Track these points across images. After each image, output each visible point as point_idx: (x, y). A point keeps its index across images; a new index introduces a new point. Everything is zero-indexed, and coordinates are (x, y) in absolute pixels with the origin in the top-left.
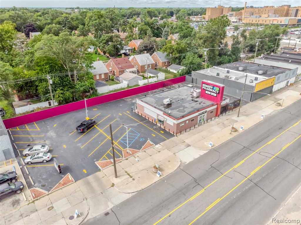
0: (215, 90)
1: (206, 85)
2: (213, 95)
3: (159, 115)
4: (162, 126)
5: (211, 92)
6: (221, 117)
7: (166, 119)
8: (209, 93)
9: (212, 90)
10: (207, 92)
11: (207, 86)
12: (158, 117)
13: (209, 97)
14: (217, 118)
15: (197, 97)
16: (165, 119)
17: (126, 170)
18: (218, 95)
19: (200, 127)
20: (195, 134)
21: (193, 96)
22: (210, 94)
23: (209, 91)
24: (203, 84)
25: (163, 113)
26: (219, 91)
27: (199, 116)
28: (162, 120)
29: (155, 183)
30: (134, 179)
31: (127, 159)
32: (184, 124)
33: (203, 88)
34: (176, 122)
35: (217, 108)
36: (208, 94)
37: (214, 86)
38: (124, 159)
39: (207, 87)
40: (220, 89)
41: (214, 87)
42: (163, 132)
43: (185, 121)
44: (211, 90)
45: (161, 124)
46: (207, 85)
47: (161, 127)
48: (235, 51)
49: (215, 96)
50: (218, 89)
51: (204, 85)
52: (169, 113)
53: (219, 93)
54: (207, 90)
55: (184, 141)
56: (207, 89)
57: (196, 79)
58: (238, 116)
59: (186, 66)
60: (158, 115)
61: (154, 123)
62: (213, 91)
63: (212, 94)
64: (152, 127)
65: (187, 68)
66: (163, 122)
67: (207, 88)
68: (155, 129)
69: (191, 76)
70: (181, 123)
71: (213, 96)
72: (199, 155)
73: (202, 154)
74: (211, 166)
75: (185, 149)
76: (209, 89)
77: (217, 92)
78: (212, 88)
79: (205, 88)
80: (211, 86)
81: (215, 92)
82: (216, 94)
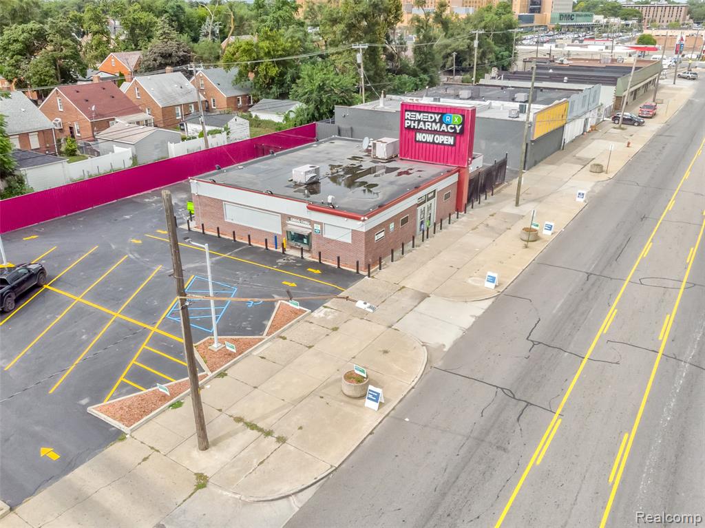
0: (447, 125)
1: (417, 114)
2: (443, 144)
3: (290, 217)
4: (307, 256)
5: (435, 132)
6: (471, 212)
7: (320, 224)
8: (429, 138)
9: (438, 125)
10: (420, 137)
11: (419, 116)
12: (284, 225)
13: (431, 153)
14: (463, 216)
15: (390, 160)
16: (318, 227)
17: (236, 412)
18: (458, 137)
19: (427, 242)
20: (424, 263)
21: (377, 158)
22: (434, 142)
23: (427, 131)
24: (407, 113)
25: (305, 205)
26: (463, 124)
27: (419, 208)
28: (304, 229)
29: (371, 433)
30: (281, 440)
31: (222, 374)
32: (382, 234)
33: (406, 125)
34: (361, 226)
35: (460, 183)
36: (426, 142)
37: (443, 112)
38: (210, 374)
39: (419, 121)
40: (463, 116)
41: (443, 114)
42: (318, 272)
43: (384, 225)
44: (436, 127)
45: (306, 247)
46: (420, 112)
47: (302, 258)
48: (426, 62)
49: (450, 145)
50: (457, 119)
51: (408, 115)
52: (330, 201)
53: (462, 130)
54: (421, 131)
55: (402, 285)
56: (422, 125)
57: (351, 128)
58: (517, 204)
60: (286, 218)
61: (274, 249)
62: (444, 127)
63: (440, 139)
64: (273, 263)
66: (308, 237)
67: (422, 123)
68: (287, 266)
69: (333, 122)
70: (375, 228)
71: (443, 146)
72: (472, 316)
73: (479, 312)
74: (532, 341)
75: (416, 306)
76: (427, 123)
77: (454, 128)
78: (437, 121)
79: (414, 123)
80: (434, 113)
81: (448, 132)
82: (453, 138)
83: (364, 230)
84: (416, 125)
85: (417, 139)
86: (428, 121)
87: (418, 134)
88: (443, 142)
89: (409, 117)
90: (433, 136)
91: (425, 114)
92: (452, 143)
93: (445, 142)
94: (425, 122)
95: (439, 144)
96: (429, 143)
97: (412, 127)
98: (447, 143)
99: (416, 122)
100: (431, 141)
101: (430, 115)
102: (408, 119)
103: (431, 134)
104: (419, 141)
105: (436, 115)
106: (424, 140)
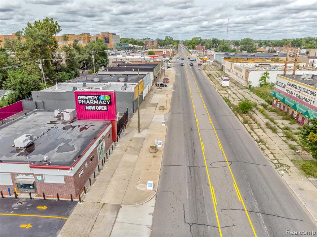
0: (102, 101)
1: (85, 97)
2: (101, 110)
3: (18, 174)
4: (34, 196)
5: (96, 105)
6: (120, 141)
7: (42, 175)
8: (93, 108)
9: (97, 101)
10: (88, 108)
11: (85, 98)
12: (14, 179)
13: (95, 115)
14: (117, 144)
15: (73, 121)
16: (39, 178)
18: (109, 106)
19: (105, 165)
20: (109, 182)
21: (65, 121)
22: (96, 110)
23: (92, 105)
24: (79, 96)
25: (28, 165)
26: (110, 99)
27: (97, 148)
28: (29, 180)
32: (82, 171)
33: (79, 103)
34: (70, 173)
35: (113, 128)
36: (92, 110)
37: (98, 94)
39: (86, 100)
40: (110, 96)
41: (99, 96)
42: (45, 207)
43: (83, 165)
44: (96, 102)
45: (33, 191)
46: (86, 96)
47: (31, 198)
49: (105, 110)
50: (107, 98)
51: (79, 97)
52: (45, 159)
53: (110, 103)
54: (88, 105)
55: (102, 202)
56: (88, 102)
57: (43, 102)
58: (139, 132)
59: (14, 90)
60: (14, 175)
61: (8, 196)
62: (100, 102)
63: (99, 108)
64: (9, 209)
65: (17, 92)
66: (33, 185)
67: (88, 101)
68: (21, 210)
69: (32, 99)
71: (101, 111)
72: (150, 214)
73: (152, 210)
74: (188, 223)
75: (116, 218)
76: (91, 101)
77: (106, 102)
78: (96, 99)
79: (84, 101)
80: (94, 95)
81: (103, 104)
82: (106, 107)
83: (72, 175)
84: (85, 102)
85: (87, 109)
86: (91, 100)
87: (86, 106)
88: (101, 109)
89: (80, 98)
90: (95, 106)
91: (89, 96)
92: (106, 109)
93: (102, 109)
94: (89, 100)
95: (99, 110)
96: (94, 110)
97: (83, 103)
98: (103, 109)
99: (85, 101)
100: (94, 109)
101: (92, 97)
102: (80, 99)
103: (94, 106)
104: (88, 110)
105: (95, 96)
106: (90, 109)
